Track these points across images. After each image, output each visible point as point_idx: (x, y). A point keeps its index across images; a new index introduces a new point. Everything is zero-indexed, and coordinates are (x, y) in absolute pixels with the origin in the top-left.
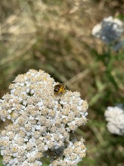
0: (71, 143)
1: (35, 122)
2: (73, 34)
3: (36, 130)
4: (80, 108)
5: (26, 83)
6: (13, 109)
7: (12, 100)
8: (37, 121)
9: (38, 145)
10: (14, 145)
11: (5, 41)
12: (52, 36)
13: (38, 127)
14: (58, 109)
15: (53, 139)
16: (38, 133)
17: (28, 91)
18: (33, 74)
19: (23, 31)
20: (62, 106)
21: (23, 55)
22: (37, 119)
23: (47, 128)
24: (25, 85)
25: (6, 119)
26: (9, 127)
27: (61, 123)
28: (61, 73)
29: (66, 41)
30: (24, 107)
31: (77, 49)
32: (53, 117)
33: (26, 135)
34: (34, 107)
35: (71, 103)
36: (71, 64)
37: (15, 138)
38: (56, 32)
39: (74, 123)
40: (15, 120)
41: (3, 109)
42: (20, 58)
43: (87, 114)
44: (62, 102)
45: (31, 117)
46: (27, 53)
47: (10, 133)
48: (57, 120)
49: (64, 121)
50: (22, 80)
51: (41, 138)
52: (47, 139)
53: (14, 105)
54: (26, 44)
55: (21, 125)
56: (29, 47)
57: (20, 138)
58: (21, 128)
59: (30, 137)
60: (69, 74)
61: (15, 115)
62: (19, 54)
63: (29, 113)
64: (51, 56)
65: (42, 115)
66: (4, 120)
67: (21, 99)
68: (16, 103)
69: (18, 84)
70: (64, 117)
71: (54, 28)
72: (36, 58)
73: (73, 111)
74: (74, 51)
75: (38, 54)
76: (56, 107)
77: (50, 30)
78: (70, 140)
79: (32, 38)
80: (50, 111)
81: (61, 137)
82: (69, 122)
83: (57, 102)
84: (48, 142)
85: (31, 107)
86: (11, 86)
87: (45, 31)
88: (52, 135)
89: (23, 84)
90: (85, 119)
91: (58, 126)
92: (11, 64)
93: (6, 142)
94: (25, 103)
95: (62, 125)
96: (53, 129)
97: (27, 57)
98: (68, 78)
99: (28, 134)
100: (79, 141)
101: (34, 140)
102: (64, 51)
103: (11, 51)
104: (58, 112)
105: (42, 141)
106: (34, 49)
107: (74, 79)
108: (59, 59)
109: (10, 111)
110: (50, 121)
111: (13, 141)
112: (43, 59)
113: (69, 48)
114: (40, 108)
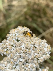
0: (40, 70)
1: (19, 57)
2: (48, 6)
3: (20, 61)
4: (46, 49)
5: (16, 34)
6: (7, 49)
7: (7, 44)
8: (21, 56)
9: (21, 70)
10: (7, 69)
11: (10, 9)
12: (36, 7)
13: (21, 60)
14: (33, 50)
15: (29, 67)
16: (21, 63)
17: (17, 38)
18: (20, 29)
19: (20, 4)
20: (36, 48)
21: (19, 17)
22: (21, 55)
23: (26, 60)
24: (16, 35)
25: (4, 54)
26: (5, 59)
27: (35, 58)
28: (40, 28)
29: (44, 10)
30: (14, 48)
31: (50, 14)
32: (30, 54)
33: (14, 64)
34: (19, 48)
35: (41, 46)
36: (46, 23)
37: (8, 66)
38: (38, 5)
39: (42, 58)
40: (8, 55)
41: (2, 48)
42: (18, 19)
43: (50, 53)
44: (35, 46)
45: (17, 54)
46: (22, 16)
47: (6, 62)
48: (32, 56)
49: (36, 57)
50: (14, 32)
51: (23, 66)
52: (26, 67)
53: (8, 46)
54: (21, 11)
55: (11, 58)
56: (23, 13)
57: (11, 66)
58: (12, 60)
59: (17, 65)
60: (45, 29)
61: (9, 52)
62: (17, 16)
63: (16, 51)
64: (35, 18)
65: (24, 53)
66: (2, 55)
67: (12, 43)
68: (9, 45)
69: (12, 34)
70: (36, 54)
71: (37, 2)
72: (26, 19)
73: (42, 51)
74: (48, 15)
75: (28, 17)
76: (32, 48)
77: (35, 3)
78: (40, 68)
79: (25, 7)
80: (28, 50)
81: (34, 66)
82: (39, 57)
83: (33, 46)
84: (27, 69)
85: (18, 48)
86: (8, 36)
87: (32, 4)
88: (29, 64)
89: (14, 35)
90: (49, 56)
91: (32, 59)
92: (13, 22)
93: (3, 67)
94: (14, 46)
95: (35, 59)
96: (30, 61)
97: (22, 18)
98: (44, 31)
99: (16, 63)
100: (45, 68)
101: (19, 67)
102: (42, 15)
103: (13, 15)
104: (33, 51)
105: (23, 68)
106: (26, 14)
107: (48, 31)
108: (39, 20)
109: (6, 50)
110: (28, 56)
111: (7, 67)
112: (30, 20)
113: (45, 14)
114: (23, 49)
